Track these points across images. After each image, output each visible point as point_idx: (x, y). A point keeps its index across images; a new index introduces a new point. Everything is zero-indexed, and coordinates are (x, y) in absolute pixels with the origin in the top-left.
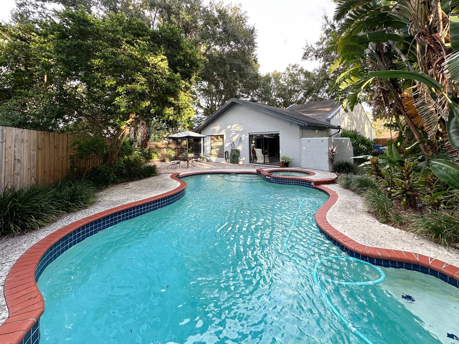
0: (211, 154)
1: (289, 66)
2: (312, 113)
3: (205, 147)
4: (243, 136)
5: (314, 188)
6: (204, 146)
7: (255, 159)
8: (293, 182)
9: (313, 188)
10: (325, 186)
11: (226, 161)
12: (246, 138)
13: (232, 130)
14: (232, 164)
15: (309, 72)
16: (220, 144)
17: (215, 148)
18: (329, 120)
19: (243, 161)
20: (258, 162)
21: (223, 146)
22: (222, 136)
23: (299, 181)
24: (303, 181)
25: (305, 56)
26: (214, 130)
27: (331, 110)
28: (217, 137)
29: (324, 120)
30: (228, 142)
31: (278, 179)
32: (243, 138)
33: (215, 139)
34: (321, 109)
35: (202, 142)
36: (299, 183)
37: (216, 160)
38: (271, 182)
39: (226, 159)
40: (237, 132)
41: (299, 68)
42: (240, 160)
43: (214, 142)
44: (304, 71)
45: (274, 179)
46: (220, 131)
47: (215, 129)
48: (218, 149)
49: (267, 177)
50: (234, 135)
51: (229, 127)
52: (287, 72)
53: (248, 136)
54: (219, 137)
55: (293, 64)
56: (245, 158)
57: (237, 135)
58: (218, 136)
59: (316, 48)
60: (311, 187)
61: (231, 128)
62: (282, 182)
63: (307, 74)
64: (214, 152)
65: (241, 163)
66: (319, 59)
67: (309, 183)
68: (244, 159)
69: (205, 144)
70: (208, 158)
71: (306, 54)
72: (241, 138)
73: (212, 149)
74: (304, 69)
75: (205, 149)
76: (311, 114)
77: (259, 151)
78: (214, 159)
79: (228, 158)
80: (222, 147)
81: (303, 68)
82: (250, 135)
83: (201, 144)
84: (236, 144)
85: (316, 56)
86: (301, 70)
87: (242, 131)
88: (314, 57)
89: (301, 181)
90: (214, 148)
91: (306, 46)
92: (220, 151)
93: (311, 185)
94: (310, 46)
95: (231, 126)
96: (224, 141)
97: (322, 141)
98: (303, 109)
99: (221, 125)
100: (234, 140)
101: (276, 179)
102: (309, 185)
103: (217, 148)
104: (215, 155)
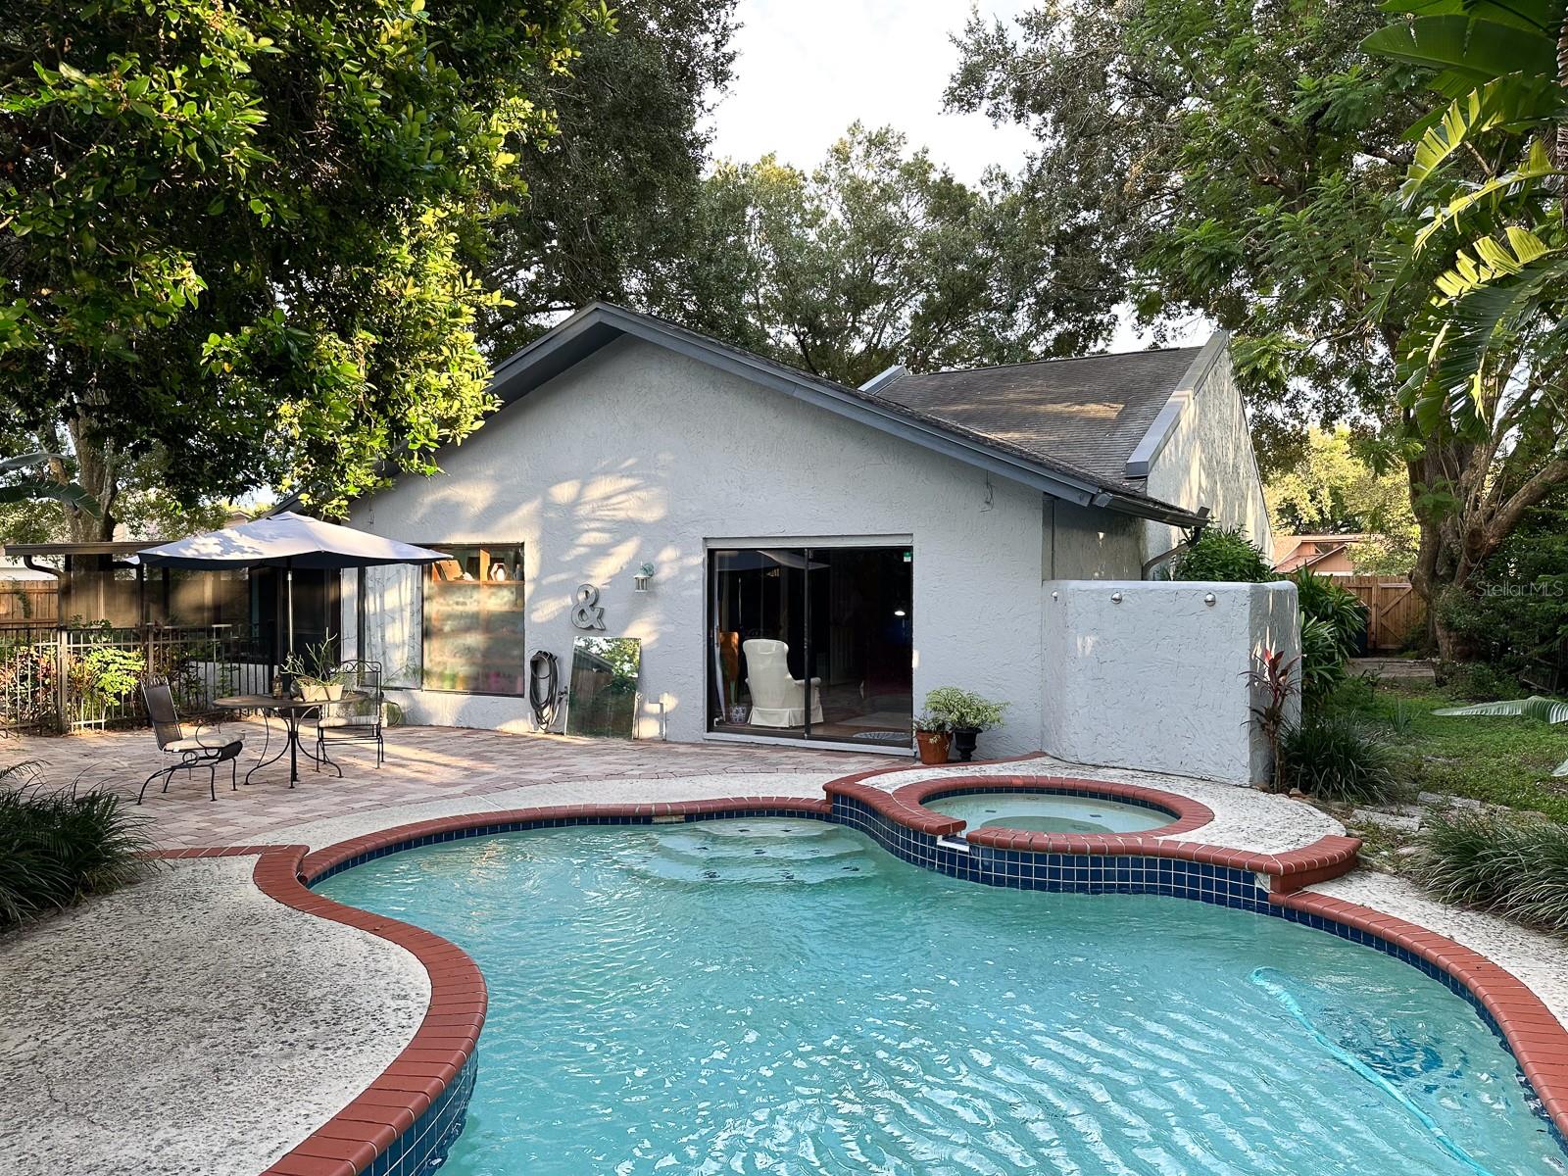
0: (421, 674)
1: (847, 138)
2: (1017, 427)
3: (372, 622)
4: (668, 554)
5: (1276, 911)
6: (361, 614)
7: (738, 702)
8: (1124, 876)
9: (1262, 909)
10: (1332, 891)
11: (539, 718)
12: (685, 570)
13: (583, 511)
14: (583, 740)
15: (962, 188)
16: (493, 601)
17: (455, 632)
18: (1140, 474)
19: (663, 717)
20: (756, 719)
21: (513, 620)
22: (510, 556)
23: (1165, 864)
24: (1193, 868)
25: (966, 90)
26: (450, 512)
27: (1122, 418)
28: (469, 559)
29: (1109, 473)
30: (557, 591)
31: (1027, 858)
32: (664, 573)
33: (454, 569)
34: (1059, 407)
35: (348, 587)
36: (1165, 878)
37: (464, 712)
38: (974, 878)
39: (537, 706)
40: (624, 529)
41: (906, 156)
42: (642, 714)
43: (448, 588)
44: (935, 176)
45: (999, 855)
46: (492, 514)
47: (458, 505)
48: (474, 639)
49: (940, 842)
50: (601, 551)
51: (564, 492)
52: (833, 174)
53: (699, 559)
54: (485, 559)
55: (872, 126)
56: (677, 694)
57: (625, 553)
58: (478, 547)
59: (1022, 48)
60: (1247, 906)
61: (576, 502)
62: (1055, 873)
63: (949, 199)
64: (443, 656)
65: (647, 729)
66: (1035, 119)
67: (1235, 875)
68: (669, 702)
69: (371, 605)
70: (398, 700)
71: (971, 76)
72: (649, 571)
73: (426, 634)
74: (939, 166)
75: (373, 637)
76: (1017, 435)
77: (766, 656)
78: (442, 704)
79: (550, 702)
80: (508, 627)
81: (930, 158)
82: (711, 552)
83: (337, 604)
84: (611, 607)
85: (1019, 96)
86: (916, 171)
87: (659, 524)
88: (1006, 101)
89: (1179, 866)
90: (440, 633)
91: (971, 31)
92: (487, 653)
93: (1249, 892)
94: (991, 30)
95: (584, 485)
96: (528, 589)
97: (1212, 603)
98: (953, 402)
99: (498, 478)
100: (597, 583)
101: (1013, 856)
102: (1235, 889)
103: (467, 629)
104: (454, 678)
